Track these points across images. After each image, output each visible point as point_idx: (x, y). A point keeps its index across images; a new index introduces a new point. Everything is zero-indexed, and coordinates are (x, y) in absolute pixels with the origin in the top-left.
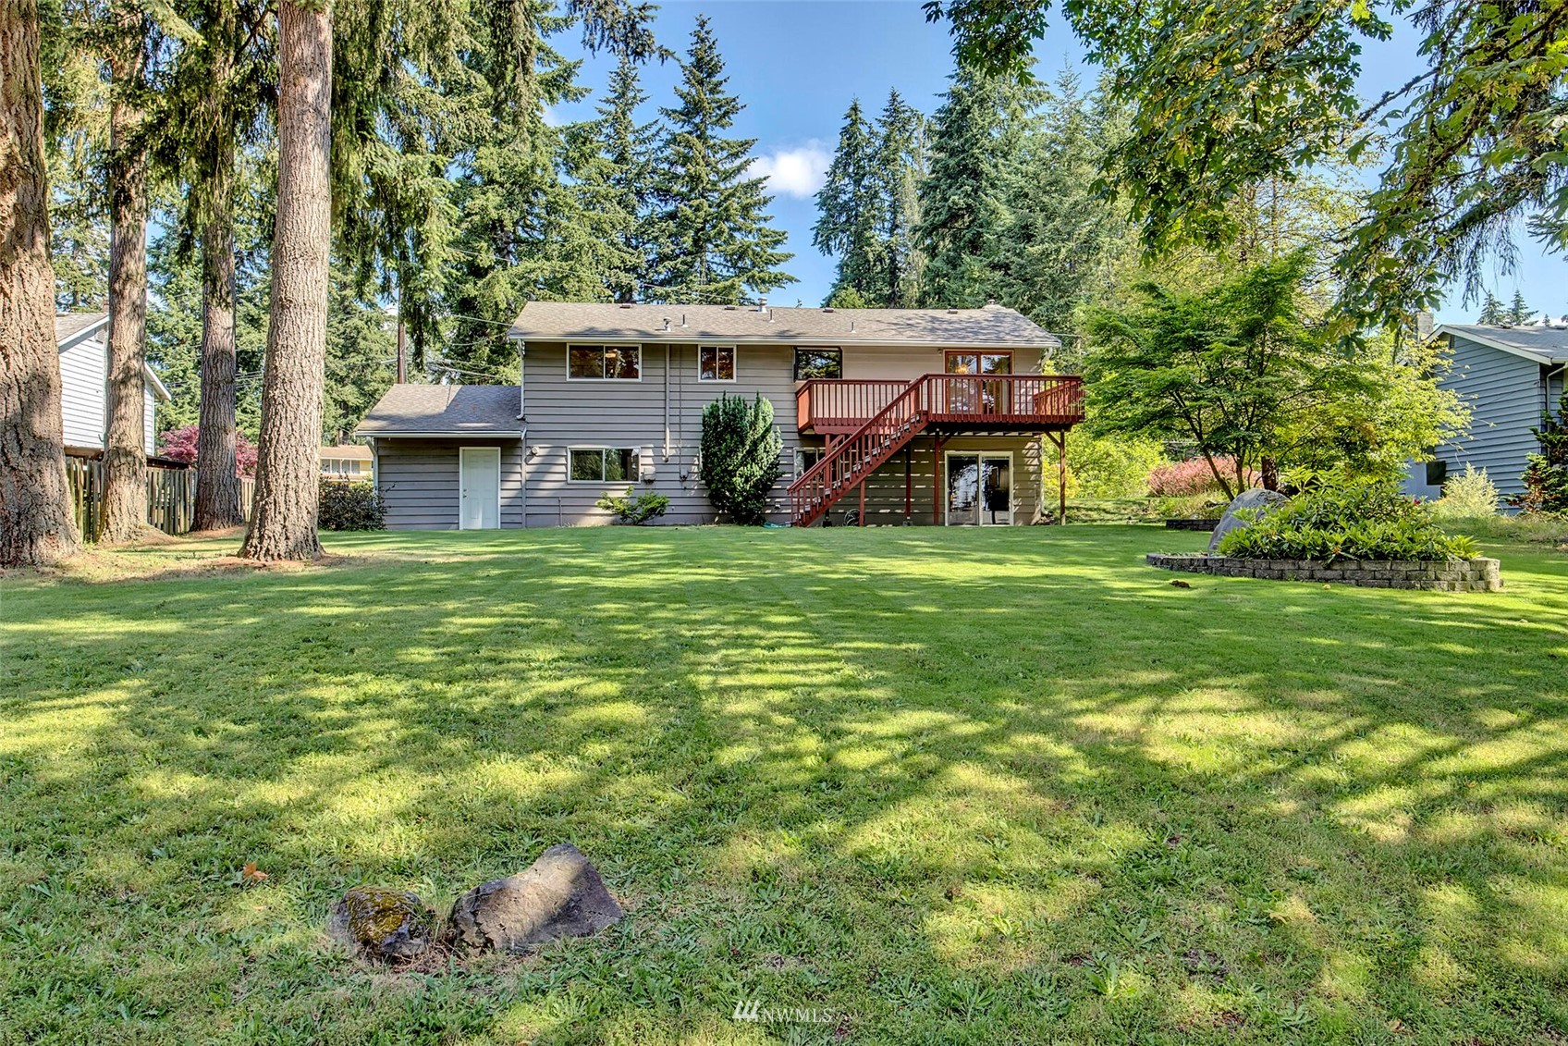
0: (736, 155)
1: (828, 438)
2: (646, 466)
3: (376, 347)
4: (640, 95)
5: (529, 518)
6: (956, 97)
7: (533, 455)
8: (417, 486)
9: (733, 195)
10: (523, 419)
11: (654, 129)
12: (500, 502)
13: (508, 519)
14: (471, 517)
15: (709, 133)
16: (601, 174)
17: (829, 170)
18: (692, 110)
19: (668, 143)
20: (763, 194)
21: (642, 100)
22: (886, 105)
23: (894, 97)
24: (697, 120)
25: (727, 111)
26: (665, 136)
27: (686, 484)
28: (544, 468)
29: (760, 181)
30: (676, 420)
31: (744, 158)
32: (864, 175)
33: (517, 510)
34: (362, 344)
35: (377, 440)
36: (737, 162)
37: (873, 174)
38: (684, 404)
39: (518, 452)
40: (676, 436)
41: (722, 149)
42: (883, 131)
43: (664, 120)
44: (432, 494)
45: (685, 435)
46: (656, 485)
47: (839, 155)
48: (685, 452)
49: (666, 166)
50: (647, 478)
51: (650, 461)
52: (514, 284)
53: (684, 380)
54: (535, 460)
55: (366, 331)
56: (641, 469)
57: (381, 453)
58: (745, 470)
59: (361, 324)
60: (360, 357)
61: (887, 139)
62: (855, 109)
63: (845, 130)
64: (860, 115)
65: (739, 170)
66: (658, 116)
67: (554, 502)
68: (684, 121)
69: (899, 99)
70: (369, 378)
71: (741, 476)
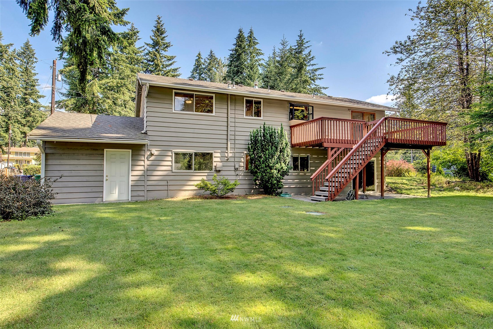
0: (170, 60)
1: (330, 149)
2: (217, 161)
3: (37, 115)
4: (138, 38)
5: (149, 193)
6: (236, 50)
7: (152, 155)
8: (74, 173)
9: (169, 72)
10: (146, 133)
11: (143, 49)
12: (130, 183)
13: (135, 194)
14: (110, 192)
15: (160, 52)
16: (133, 52)
17: (192, 71)
18: (156, 44)
19: (147, 54)
20: (178, 73)
21: (139, 39)
22: (209, 54)
23: (211, 52)
24: (157, 48)
25: (167, 46)
26: (146, 51)
27: (237, 172)
28: (156, 163)
29: (177, 69)
30: (233, 137)
31: (173, 61)
32: (202, 73)
33: (142, 188)
34: (32, 114)
35: (45, 142)
36: (170, 62)
37: (205, 73)
38: (237, 129)
39: (142, 153)
40: (233, 146)
41: (165, 58)
42: (208, 61)
43: (146, 46)
44: (85, 179)
45: (237, 146)
46: (221, 173)
47: (194, 67)
48: (237, 155)
49: (146, 61)
50: (218, 169)
51: (218, 159)
52: (100, 87)
53: (237, 116)
54: (152, 158)
55: (34, 110)
56: (214, 164)
57: (48, 151)
58: (278, 166)
59: (32, 107)
60: (31, 118)
61: (209, 64)
62: (199, 54)
63: (197, 60)
64: (201, 56)
65: (171, 64)
66: (144, 44)
67: (165, 183)
68: (153, 48)
69: (213, 53)
70: (35, 125)
71: (276, 169)
